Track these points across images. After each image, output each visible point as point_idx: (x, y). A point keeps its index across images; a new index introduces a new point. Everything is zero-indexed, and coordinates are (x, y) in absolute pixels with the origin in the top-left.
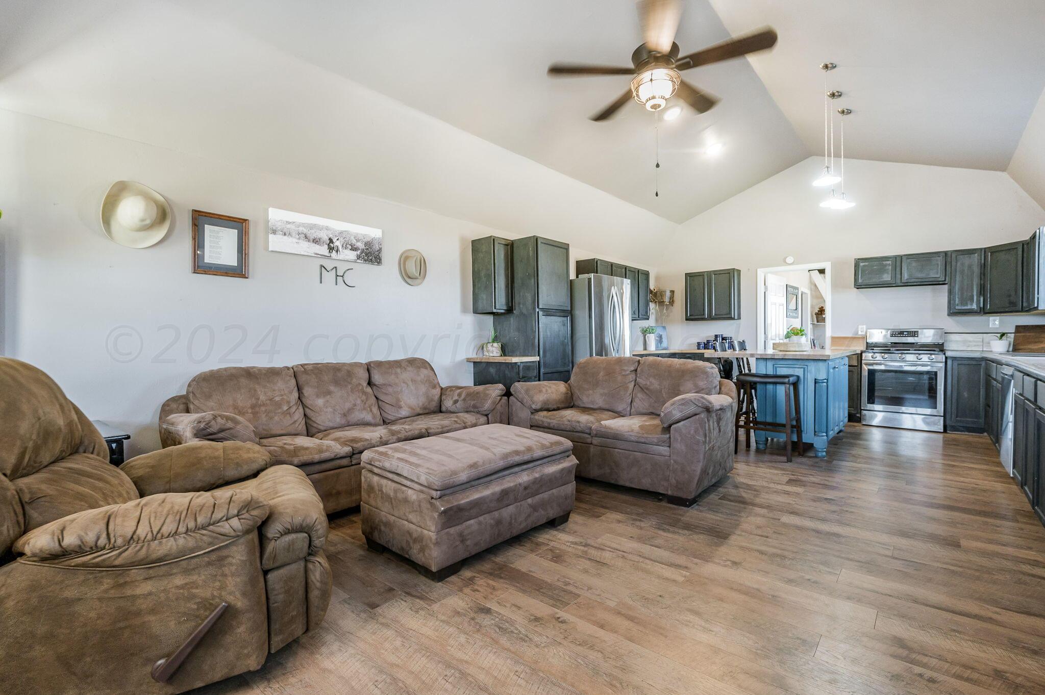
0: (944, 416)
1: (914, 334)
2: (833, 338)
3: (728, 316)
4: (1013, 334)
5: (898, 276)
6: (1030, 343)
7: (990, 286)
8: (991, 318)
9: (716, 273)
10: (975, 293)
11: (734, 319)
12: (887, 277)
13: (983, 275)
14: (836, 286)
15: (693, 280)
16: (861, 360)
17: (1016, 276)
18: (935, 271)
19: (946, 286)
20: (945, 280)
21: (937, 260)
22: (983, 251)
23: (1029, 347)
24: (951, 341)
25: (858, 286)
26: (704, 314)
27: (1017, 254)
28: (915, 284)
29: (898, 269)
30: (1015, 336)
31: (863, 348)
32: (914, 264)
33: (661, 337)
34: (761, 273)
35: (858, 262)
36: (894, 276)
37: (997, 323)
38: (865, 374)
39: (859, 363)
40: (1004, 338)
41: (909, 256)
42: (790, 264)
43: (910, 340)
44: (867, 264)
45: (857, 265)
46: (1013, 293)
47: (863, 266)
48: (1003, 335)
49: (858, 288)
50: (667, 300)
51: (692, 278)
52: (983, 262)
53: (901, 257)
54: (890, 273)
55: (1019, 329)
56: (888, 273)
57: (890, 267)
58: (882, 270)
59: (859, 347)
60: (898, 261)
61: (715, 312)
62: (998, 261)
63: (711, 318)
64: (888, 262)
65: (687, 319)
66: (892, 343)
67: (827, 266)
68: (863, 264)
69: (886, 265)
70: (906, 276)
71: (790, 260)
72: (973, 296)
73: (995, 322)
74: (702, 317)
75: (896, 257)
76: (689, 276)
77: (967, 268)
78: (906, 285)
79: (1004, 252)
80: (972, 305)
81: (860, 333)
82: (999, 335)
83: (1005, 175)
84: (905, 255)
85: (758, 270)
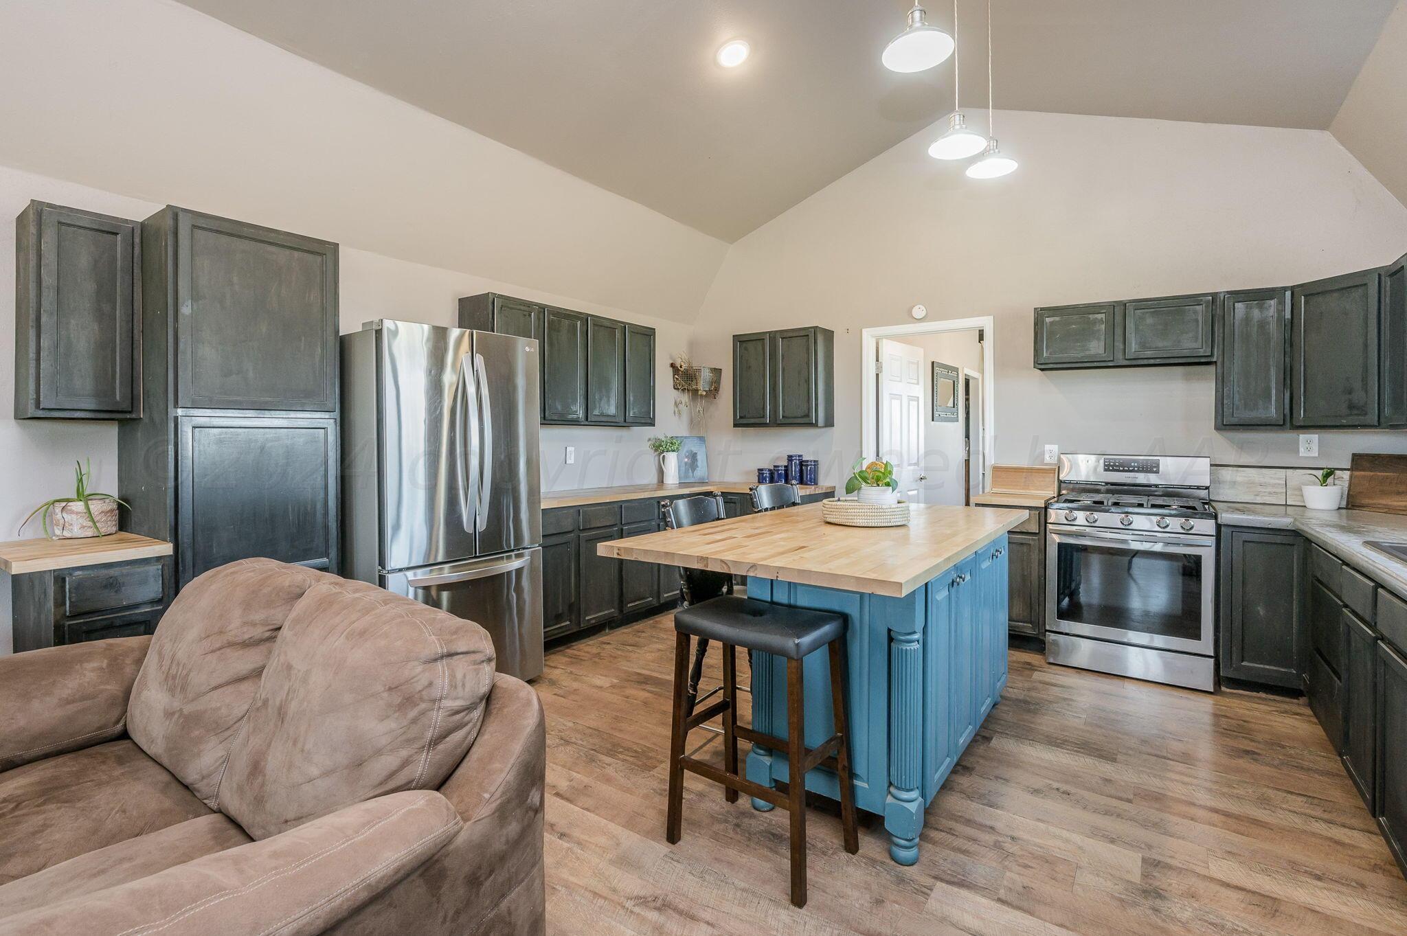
0: (1216, 657)
1: (1152, 468)
2: (997, 469)
3: (805, 420)
4: (1348, 473)
5: (1119, 345)
6: (1384, 493)
7: (1305, 370)
8: (1303, 437)
9: (785, 335)
10: (1273, 385)
11: (815, 425)
12: (1096, 348)
13: (1290, 344)
14: (1001, 366)
15: (746, 349)
16: (1046, 523)
17: (1366, 346)
18: (1191, 335)
19: (1212, 369)
20: (1212, 355)
21: (1195, 312)
22: (1288, 294)
23: (1383, 502)
24: (1224, 482)
25: (1043, 366)
26: (764, 416)
27: (1366, 296)
28: (1152, 362)
29: (1119, 331)
30: (1351, 477)
31: (1051, 492)
32: (1149, 321)
33: (694, 457)
34: (868, 338)
35: (1041, 314)
36: (1110, 346)
37: (1315, 447)
38: (1052, 553)
39: (1043, 528)
40: (1330, 480)
41: (1141, 304)
42: (920, 320)
43: (1141, 478)
44: (1057, 319)
45: (1038, 323)
46: (1357, 385)
47: (1052, 323)
48: (1330, 473)
49: (1042, 370)
50: (702, 386)
51: (744, 345)
52: (1288, 315)
53: (1124, 304)
54: (1103, 337)
55: (1360, 461)
56: (1099, 339)
57: (1103, 327)
58: (1087, 332)
59: (1042, 493)
60: (1118, 312)
61: (784, 411)
62: (1321, 313)
63: (776, 423)
64: (1099, 316)
65: (735, 425)
66: (1107, 484)
67: (987, 323)
68: (1051, 319)
69: (1095, 322)
70: (1133, 347)
71: (919, 312)
72: (1268, 389)
73: (1309, 445)
74: (761, 421)
75: (1113, 306)
76: (741, 342)
77: (1255, 329)
78: (1135, 363)
79: (1336, 295)
80: (1267, 408)
81: (1047, 459)
82: (1320, 473)
83: (1326, 135)
84: (1131, 301)
85: (863, 330)
